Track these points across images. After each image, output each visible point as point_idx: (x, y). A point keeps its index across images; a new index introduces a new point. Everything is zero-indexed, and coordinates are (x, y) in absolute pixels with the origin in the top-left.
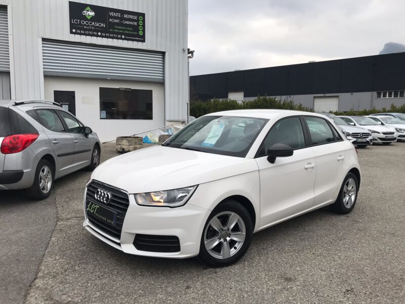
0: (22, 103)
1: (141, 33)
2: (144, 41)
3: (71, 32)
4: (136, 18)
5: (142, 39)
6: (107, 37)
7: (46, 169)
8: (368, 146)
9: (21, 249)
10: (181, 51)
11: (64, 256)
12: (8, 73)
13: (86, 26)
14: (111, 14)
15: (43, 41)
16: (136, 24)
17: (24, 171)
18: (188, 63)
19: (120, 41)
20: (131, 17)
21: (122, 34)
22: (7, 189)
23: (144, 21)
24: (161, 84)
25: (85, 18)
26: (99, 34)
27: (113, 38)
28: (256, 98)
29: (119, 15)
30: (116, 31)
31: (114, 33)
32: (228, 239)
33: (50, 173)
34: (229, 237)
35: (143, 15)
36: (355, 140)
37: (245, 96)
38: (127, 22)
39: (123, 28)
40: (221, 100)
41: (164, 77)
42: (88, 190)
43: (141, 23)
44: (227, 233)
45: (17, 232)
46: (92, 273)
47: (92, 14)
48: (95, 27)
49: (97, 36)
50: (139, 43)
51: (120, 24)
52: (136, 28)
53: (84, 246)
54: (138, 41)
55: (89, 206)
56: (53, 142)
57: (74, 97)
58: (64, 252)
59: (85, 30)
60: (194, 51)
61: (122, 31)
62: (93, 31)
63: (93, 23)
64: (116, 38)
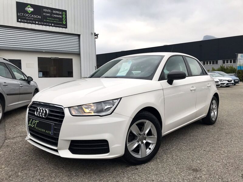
1: (64, 23)
2: (66, 28)
3: (18, 21)
4: (61, 13)
5: (65, 26)
6: (42, 25)
10: (90, 34)
11: (9, 165)
13: (28, 17)
14: (45, 10)
16: (61, 17)
18: (95, 41)
19: (51, 27)
20: (58, 12)
21: (52, 23)
23: (66, 15)
24: (78, 54)
25: (27, 12)
26: (37, 22)
27: (46, 25)
29: (50, 11)
30: (48, 21)
31: (47, 22)
32: (144, 141)
34: (145, 140)
35: (65, 11)
38: (55, 16)
39: (53, 19)
41: (80, 50)
42: (29, 110)
43: (64, 16)
44: (143, 137)
46: (33, 177)
47: (32, 10)
48: (34, 18)
49: (35, 24)
51: (51, 17)
52: (61, 20)
53: (26, 156)
54: (63, 27)
55: (30, 122)
56: (3, 84)
57: (20, 64)
58: (9, 162)
59: (27, 20)
60: (98, 34)
61: (52, 21)
62: (33, 21)
63: (33, 16)
64: (48, 26)
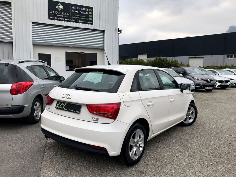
0: (23, 62)
1: (90, 19)
2: (92, 24)
3: (49, 19)
4: (87, 10)
6: (71, 21)
7: (38, 104)
8: (228, 88)
9: (25, 162)
10: (114, 30)
11: (55, 168)
12: (12, 43)
13: (58, 14)
14: (73, 7)
15: (32, 24)
16: (87, 13)
17: (25, 106)
18: (119, 37)
19: (78, 24)
20: (85, 9)
21: (79, 20)
22: (14, 117)
23: (92, 12)
24: (103, 50)
25: (57, 10)
26: (66, 19)
27: (74, 22)
28: (155, 58)
29: (78, 8)
30: (75, 17)
31: (74, 19)
33: (40, 106)
35: (92, 8)
36: (220, 84)
37: (148, 57)
38: (83, 13)
39: (80, 16)
40: (134, 59)
41: (104, 45)
43: (90, 13)
45: (22, 148)
47: (62, 7)
48: (63, 15)
49: (65, 21)
51: (78, 14)
52: (87, 16)
54: (89, 24)
56: (42, 86)
59: (57, 17)
60: (122, 30)
61: (79, 18)
62: (62, 18)
63: (62, 13)
64: (75, 22)
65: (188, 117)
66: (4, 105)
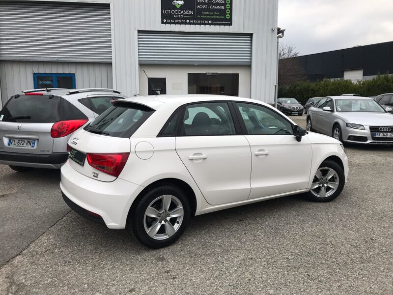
1: (228, 17)
2: (231, 24)
3: (163, 23)
4: (223, 2)
5: (229, 22)
6: (195, 24)
10: (270, 31)
11: (58, 236)
12: (111, 64)
13: (176, 15)
15: (138, 33)
16: (223, 7)
18: (278, 43)
19: (207, 26)
20: (218, 1)
21: (209, 20)
22: (55, 168)
23: (231, 4)
24: (248, 66)
25: (174, 7)
26: (188, 21)
27: (200, 24)
29: (207, 1)
30: (203, 16)
31: (201, 19)
37: (364, 74)
38: (214, 7)
39: (210, 13)
41: (251, 59)
43: (228, 6)
47: (181, 3)
48: (184, 15)
49: (186, 23)
50: (226, 26)
51: (208, 10)
52: (223, 12)
54: (225, 25)
57: (165, 83)
59: (175, 19)
60: (285, 30)
61: (208, 17)
62: (182, 19)
63: (182, 12)
64: (203, 24)
65: (323, 186)
66: (44, 151)
